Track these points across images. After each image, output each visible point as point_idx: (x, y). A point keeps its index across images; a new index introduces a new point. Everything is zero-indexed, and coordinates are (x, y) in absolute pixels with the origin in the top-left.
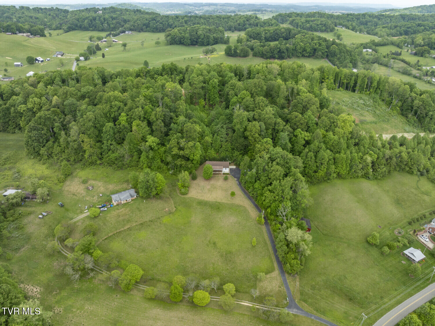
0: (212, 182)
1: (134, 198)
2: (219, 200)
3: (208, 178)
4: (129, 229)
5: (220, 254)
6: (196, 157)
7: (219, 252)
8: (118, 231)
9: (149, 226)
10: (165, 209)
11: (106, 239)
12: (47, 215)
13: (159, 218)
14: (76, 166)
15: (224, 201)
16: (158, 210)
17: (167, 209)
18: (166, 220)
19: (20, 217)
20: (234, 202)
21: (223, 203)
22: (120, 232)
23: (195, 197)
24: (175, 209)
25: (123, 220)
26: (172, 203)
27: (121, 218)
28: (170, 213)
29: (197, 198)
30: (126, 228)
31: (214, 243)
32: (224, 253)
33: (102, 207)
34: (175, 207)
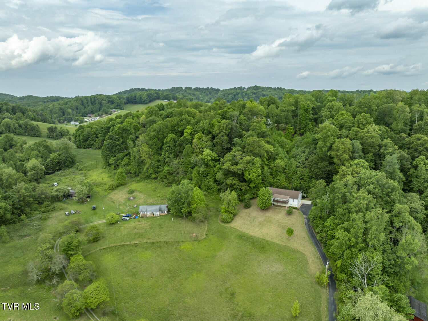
0: (269, 214)
1: (164, 214)
2: (268, 238)
3: (265, 208)
4: (136, 245)
5: (232, 312)
6: (251, 175)
7: (233, 310)
8: (122, 244)
9: (161, 247)
10: (193, 233)
11: (104, 249)
12: (74, 214)
13: (178, 242)
14: (134, 179)
15: (275, 240)
16: (182, 232)
17: (194, 234)
18: (185, 247)
19: (52, 211)
20: (289, 245)
21: (273, 242)
22: (123, 246)
23: (238, 228)
24: (205, 236)
25: (136, 234)
26: (204, 229)
27: (136, 231)
28: (196, 240)
29: (240, 229)
30: (133, 242)
31: (233, 294)
32: (240, 314)
33: (126, 216)
34: (206, 235)
